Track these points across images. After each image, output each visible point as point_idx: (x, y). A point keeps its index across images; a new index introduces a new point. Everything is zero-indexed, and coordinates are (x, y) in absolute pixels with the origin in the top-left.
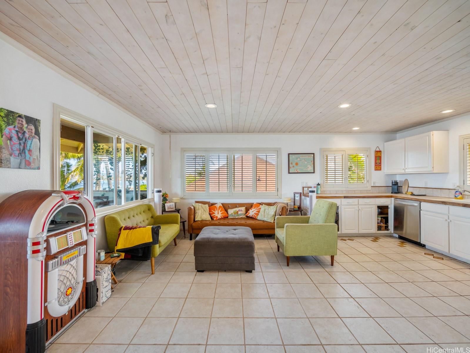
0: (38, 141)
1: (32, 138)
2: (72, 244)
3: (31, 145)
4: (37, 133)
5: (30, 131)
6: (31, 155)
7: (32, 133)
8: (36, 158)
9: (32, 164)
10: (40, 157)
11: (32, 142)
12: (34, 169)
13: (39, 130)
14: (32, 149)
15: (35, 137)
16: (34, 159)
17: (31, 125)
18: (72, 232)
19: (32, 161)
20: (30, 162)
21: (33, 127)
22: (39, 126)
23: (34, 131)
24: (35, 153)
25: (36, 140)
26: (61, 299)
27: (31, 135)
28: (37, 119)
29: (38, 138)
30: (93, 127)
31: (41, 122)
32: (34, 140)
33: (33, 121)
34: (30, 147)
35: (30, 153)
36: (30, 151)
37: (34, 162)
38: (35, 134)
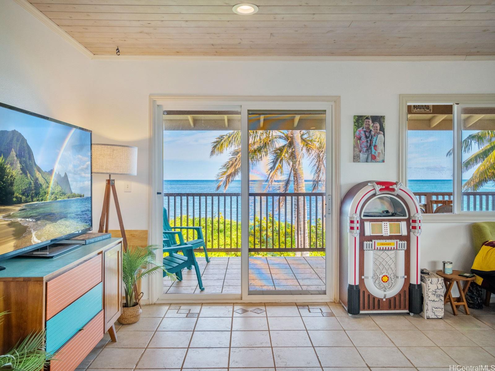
0: (383, 136)
1: (377, 135)
2: (386, 233)
3: (376, 141)
4: (382, 129)
5: (376, 128)
6: (376, 150)
7: (377, 130)
8: (381, 152)
9: (377, 158)
10: (384, 151)
11: (377, 138)
12: (379, 162)
13: (384, 126)
14: (377, 144)
15: (379, 133)
16: (379, 153)
17: (376, 123)
18: (388, 223)
19: (377, 155)
20: (376, 156)
21: (378, 125)
22: (384, 121)
23: (379, 128)
24: (380, 148)
25: (381, 136)
26: (377, 282)
27: (377, 132)
28: (381, 116)
29: (383, 133)
30: (458, 104)
31: (386, 118)
32: (379, 136)
33: (378, 120)
34: (375, 142)
35: (376, 148)
36: (375, 146)
37: (379, 156)
38: (380, 130)
